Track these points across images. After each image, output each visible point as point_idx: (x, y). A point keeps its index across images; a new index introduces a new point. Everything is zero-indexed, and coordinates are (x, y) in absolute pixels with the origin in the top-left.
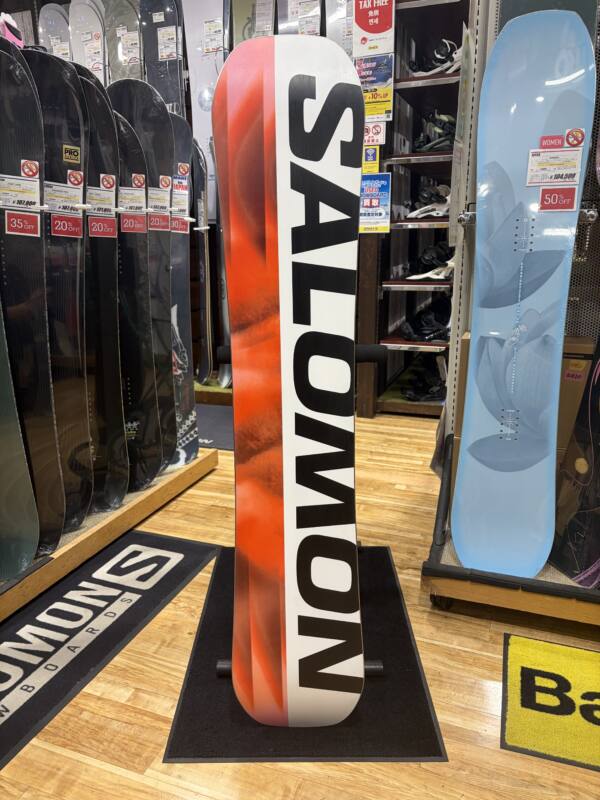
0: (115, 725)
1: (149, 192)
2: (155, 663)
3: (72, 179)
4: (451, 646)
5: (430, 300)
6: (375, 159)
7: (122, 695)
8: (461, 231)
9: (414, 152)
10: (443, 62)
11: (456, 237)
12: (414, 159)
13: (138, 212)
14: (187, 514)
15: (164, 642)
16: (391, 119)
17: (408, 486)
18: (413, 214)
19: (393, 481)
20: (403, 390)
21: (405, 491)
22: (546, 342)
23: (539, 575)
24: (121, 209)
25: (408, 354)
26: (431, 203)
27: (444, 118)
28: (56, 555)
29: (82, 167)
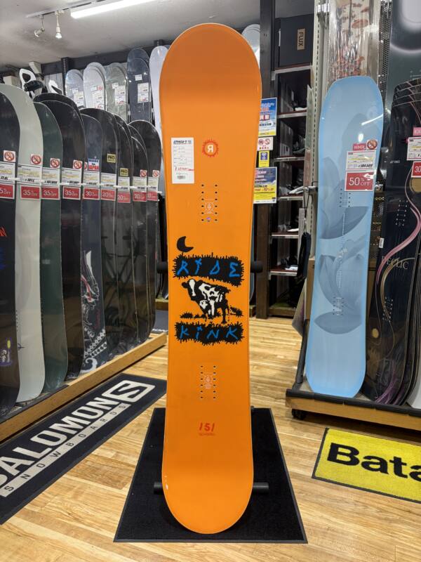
0: (105, 468)
2: (128, 441)
6: (266, 159)
9: (292, 154)
16: (276, 134)
19: (275, 354)
22: (358, 258)
23: (356, 396)
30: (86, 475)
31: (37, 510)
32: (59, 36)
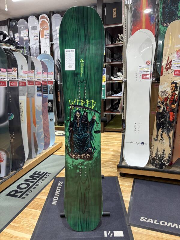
5: (117, 101)
9: (112, 61)
12: (112, 63)
17: (113, 149)
25: (112, 115)
28: (24, 167)
30: (36, 208)
31: (17, 225)
32: (6, 10)
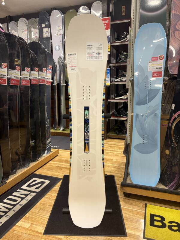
0: (25, 235)
1: (40, 73)
2: (38, 215)
3: (17, 69)
4: (130, 208)
5: (122, 105)
7: (27, 225)
8: (130, 84)
9: (117, 62)
10: (124, 38)
11: (129, 85)
12: (117, 64)
13: (36, 78)
14: (49, 169)
15: (41, 208)
16: (110, 53)
17: (117, 160)
18: (117, 80)
19: (112, 158)
20: (115, 131)
21: (115, 161)
22: (155, 115)
23: (156, 186)
24: (31, 77)
26: (122, 77)
27: (125, 53)
28: (8, 181)
29: (20, 65)
32: (3, 4)
